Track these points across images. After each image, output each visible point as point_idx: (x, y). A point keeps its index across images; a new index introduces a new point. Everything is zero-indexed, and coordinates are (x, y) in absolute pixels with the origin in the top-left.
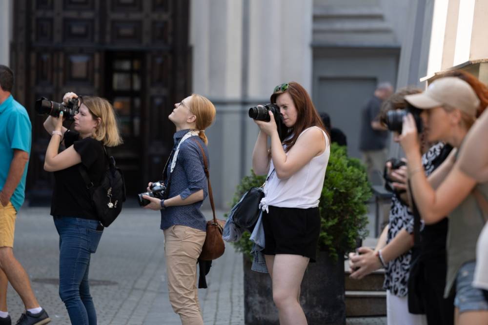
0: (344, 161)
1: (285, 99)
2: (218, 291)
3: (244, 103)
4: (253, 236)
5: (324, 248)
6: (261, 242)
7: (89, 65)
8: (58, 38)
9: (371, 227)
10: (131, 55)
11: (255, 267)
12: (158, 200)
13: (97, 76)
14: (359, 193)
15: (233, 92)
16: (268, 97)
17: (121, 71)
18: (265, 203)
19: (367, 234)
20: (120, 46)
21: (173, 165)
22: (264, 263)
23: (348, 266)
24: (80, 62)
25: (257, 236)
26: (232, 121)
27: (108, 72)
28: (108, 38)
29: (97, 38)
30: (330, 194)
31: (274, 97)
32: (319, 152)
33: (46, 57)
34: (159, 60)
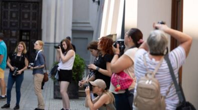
0: (79, 58)
1: (64, 43)
2: (47, 90)
3: (55, 43)
4: (56, 77)
5: (74, 80)
6: (58, 78)
7: (16, 33)
8: (8, 26)
9: (85, 75)
10: (27, 31)
11: (56, 84)
12: (32, 67)
13: (18, 36)
14: (82, 66)
15: (52, 41)
16: (60, 42)
17: (24, 35)
18: (59, 68)
19: (84, 76)
20: (24, 29)
21: (36, 59)
22: (58, 83)
23: (79, 84)
24: (14, 32)
25: (56, 76)
26: (52, 48)
27: (21, 35)
28: (21, 27)
29: (18, 26)
30: (75, 66)
31: (62, 42)
32: (73, 56)
33: (5, 31)
34: (34, 32)
